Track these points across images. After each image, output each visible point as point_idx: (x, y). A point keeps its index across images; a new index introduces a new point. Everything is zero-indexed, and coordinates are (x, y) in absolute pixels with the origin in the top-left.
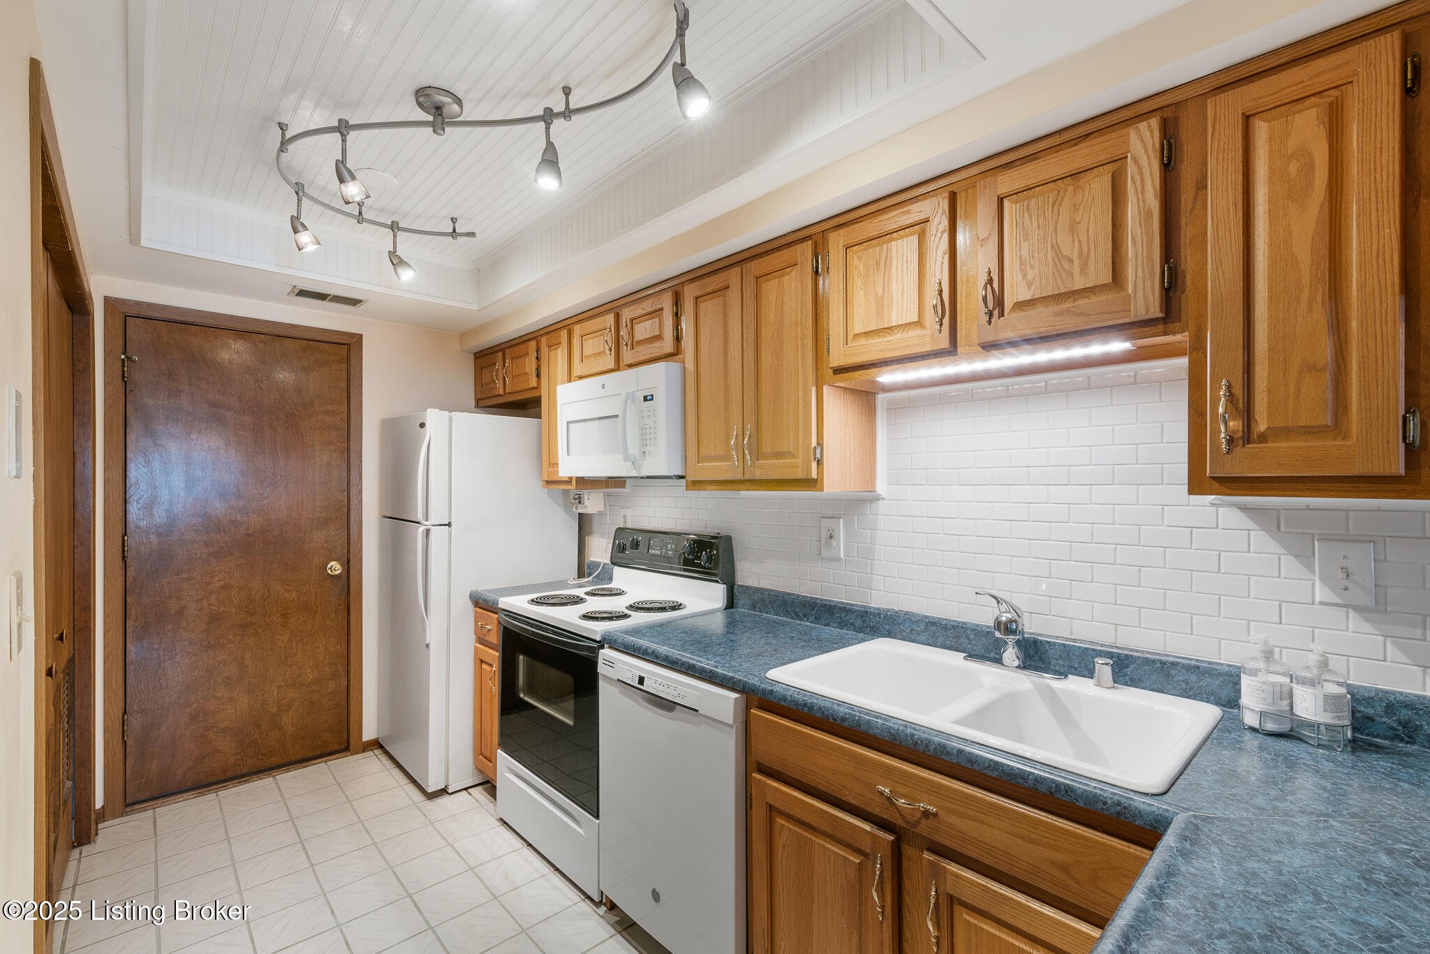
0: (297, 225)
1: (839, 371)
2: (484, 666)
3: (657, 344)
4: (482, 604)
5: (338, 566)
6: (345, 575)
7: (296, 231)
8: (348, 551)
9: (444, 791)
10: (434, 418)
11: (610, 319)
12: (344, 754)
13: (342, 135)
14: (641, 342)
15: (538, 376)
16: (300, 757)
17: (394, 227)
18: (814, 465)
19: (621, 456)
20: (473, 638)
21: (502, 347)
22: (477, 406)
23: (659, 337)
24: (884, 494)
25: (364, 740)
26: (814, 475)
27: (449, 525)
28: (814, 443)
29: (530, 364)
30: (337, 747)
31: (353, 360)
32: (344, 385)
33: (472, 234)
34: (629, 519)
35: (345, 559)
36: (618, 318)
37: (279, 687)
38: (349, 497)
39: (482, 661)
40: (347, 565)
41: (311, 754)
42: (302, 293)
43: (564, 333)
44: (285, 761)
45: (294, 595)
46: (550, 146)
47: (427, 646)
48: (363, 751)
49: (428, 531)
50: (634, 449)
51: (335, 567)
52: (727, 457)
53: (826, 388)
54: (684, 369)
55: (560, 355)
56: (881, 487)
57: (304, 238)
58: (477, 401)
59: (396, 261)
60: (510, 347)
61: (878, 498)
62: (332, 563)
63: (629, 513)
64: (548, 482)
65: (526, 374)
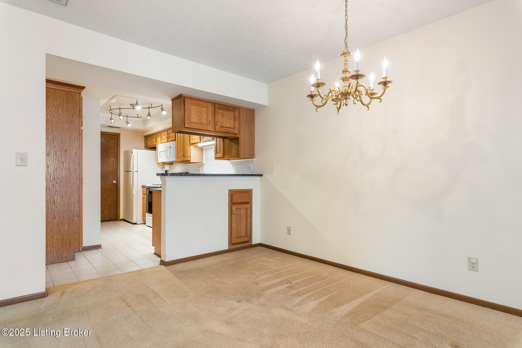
0: (111, 119)
1: (192, 144)
2: (144, 199)
3: (173, 138)
4: (143, 187)
5: (115, 181)
6: (116, 184)
7: (111, 120)
8: (117, 179)
9: (135, 224)
10: (135, 151)
11: (167, 132)
12: (116, 221)
13: (120, 110)
14: (171, 137)
15: (156, 142)
16: (108, 220)
17: (127, 116)
18: (189, 158)
19: (166, 158)
20: (142, 194)
21: (150, 135)
22: (145, 148)
23: (173, 137)
24: (204, 163)
25: (120, 218)
26: (189, 160)
27: (137, 172)
28: (189, 155)
29: (155, 139)
30: (115, 219)
31: (118, 139)
32: (116, 144)
33: (141, 117)
34: (174, 171)
35: (117, 180)
36: (168, 132)
37: (104, 205)
38: (117, 167)
39: (144, 198)
40: (117, 181)
41: (110, 220)
42: (109, 127)
43: (160, 134)
44: (105, 220)
45: (107, 187)
46: (149, 112)
47: (133, 195)
48: (120, 221)
49: (133, 172)
50: (168, 156)
51: (115, 182)
52: (181, 157)
53: (191, 147)
54: (176, 142)
55: (159, 138)
56: (204, 162)
57: (112, 121)
58: (145, 147)
59: (127, 123)
60: (151, 136)
61: (204, 164)
62: (114, 181)
63: (174, 170)
64: (158, 164)
65: (154, 142)
